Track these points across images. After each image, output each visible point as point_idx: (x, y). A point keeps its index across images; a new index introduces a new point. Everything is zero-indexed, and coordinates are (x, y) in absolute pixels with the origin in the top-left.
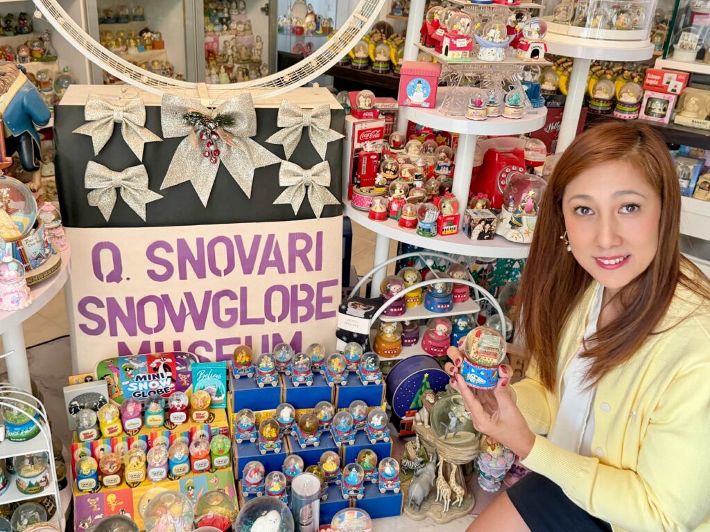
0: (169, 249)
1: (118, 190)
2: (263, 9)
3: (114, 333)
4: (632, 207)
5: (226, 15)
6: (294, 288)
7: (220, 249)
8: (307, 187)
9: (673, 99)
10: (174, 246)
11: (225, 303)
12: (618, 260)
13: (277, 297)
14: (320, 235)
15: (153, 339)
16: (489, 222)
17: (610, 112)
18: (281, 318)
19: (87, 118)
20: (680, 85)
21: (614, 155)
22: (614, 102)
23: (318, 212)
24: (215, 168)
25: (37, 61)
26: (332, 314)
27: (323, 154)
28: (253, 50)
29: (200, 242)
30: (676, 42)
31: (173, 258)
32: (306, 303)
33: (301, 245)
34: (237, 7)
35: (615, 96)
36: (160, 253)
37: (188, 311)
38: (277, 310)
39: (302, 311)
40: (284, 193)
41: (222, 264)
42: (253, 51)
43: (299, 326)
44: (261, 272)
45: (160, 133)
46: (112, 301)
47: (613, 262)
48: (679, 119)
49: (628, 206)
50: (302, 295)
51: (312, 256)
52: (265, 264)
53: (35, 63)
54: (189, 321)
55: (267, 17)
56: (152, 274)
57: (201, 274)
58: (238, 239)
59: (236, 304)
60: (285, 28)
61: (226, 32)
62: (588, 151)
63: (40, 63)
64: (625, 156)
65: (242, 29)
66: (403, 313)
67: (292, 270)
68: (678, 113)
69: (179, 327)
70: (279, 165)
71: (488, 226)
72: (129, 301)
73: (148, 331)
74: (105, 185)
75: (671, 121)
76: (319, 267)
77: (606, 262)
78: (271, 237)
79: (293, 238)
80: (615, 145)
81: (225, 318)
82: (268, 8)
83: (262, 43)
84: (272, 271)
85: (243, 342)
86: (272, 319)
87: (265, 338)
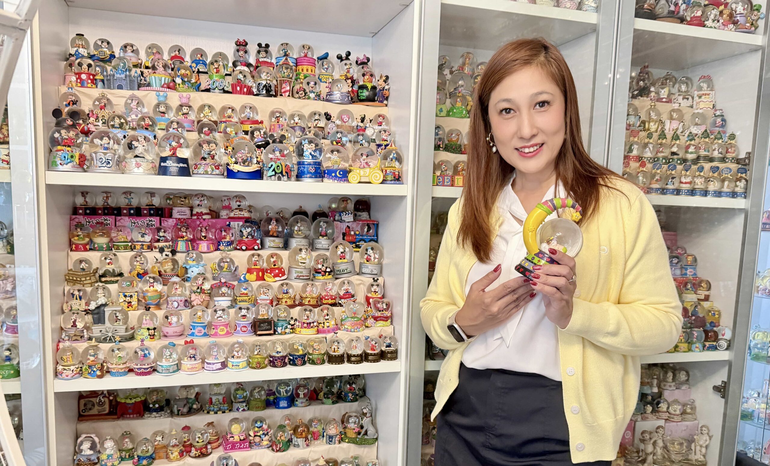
2: (716, 389)
4: (543, 104)
5: (656, 390)
12: (535, 148)
21: (527, 62)
25: (348, 442)
28: (693, 445)
34: (674, 379)
42: (693, 448)
47: (532, 150)
49: (539, 103)
53: (344, 445)
55: (723, 400)
60: (756, 414)
61: (650, 416)
62: (508, 60)
63: (352, 446)
64: (536, 62)
65: (678, 412)
77: (527, 150)
80: (528, 53)
82: (724, 387)
83: (710, 437)
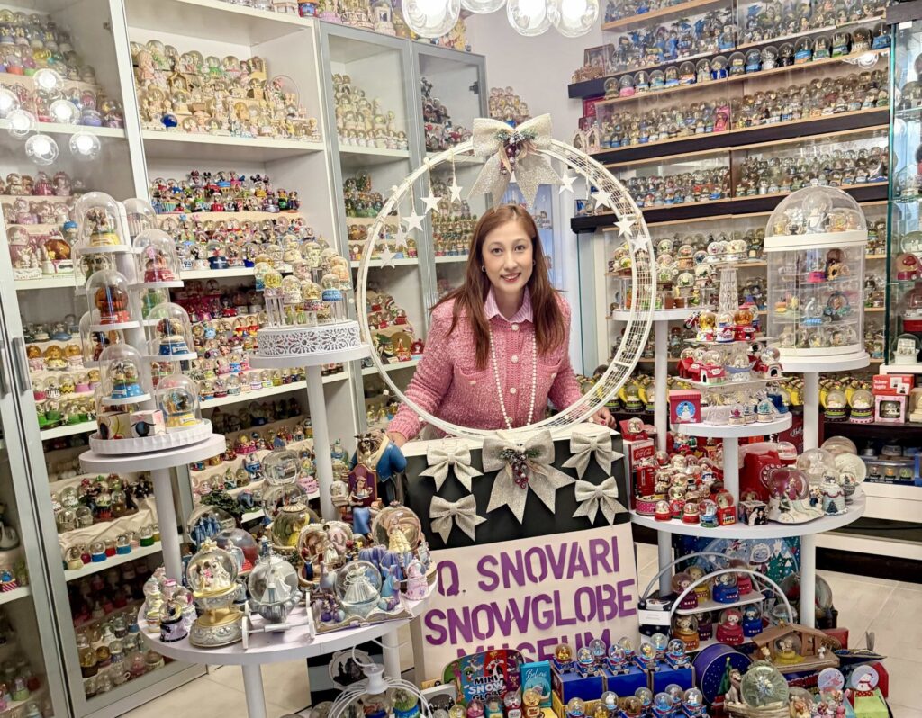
0: (494, 562)
1: (453, 517)
3: (454, 641)
6: (598, 588)
7: (535, 558)
8: (599, 500)
9: (903, 399)
10: (499, 559)
11: (543, 607)
13: (585, 598)
14: (614, 539)
15: (486, 644)
16: (761, 509)
17: (846, 419)
18: (591, 617)
19: (430, 463)
20: (907, 387)
22: (848, 410)
23: (611, 520)
24: (525, 491)
26: (632, 612)
27: (608, 472)
29: (518, 553)
30: (895, 349)
31: (498, 570)
32: (609, 602)
33: (600, 549)
35: (847, 405)
36: (488, 566)
37: (512, 616)
38: (586, 611)
39: (607, 610)
40: (581, 507)
41: (537, 572)
43: (607, 624)
44: (570, 576)
45: (481, 469)
46: (451, 612)
48: (913, 417)
50: (606, 595)
51: (610, 559)
52: (572, 569)
54: (514, 626)
56: (482, 586)
57: (521, 582)
58: (549, 548)
59: (551, 607)
66: (696, 606)
67: (595, 572)
68: (912, 412)
69: (506, 632)
70: (574, 485)
71: (761, 513)
72: (465, 610)
73: (481, 637)
74: (445, 514)
75: (907, 420)
76: (617, 569)
78: (575, 545)
79: (593, 543)
81: (543, 620)
84: (578, 575)
85: (560, 641)
86: (582, 619)
87: (578, 637)
